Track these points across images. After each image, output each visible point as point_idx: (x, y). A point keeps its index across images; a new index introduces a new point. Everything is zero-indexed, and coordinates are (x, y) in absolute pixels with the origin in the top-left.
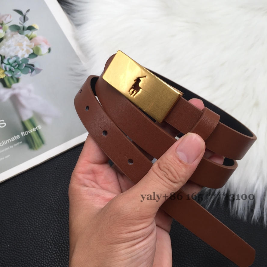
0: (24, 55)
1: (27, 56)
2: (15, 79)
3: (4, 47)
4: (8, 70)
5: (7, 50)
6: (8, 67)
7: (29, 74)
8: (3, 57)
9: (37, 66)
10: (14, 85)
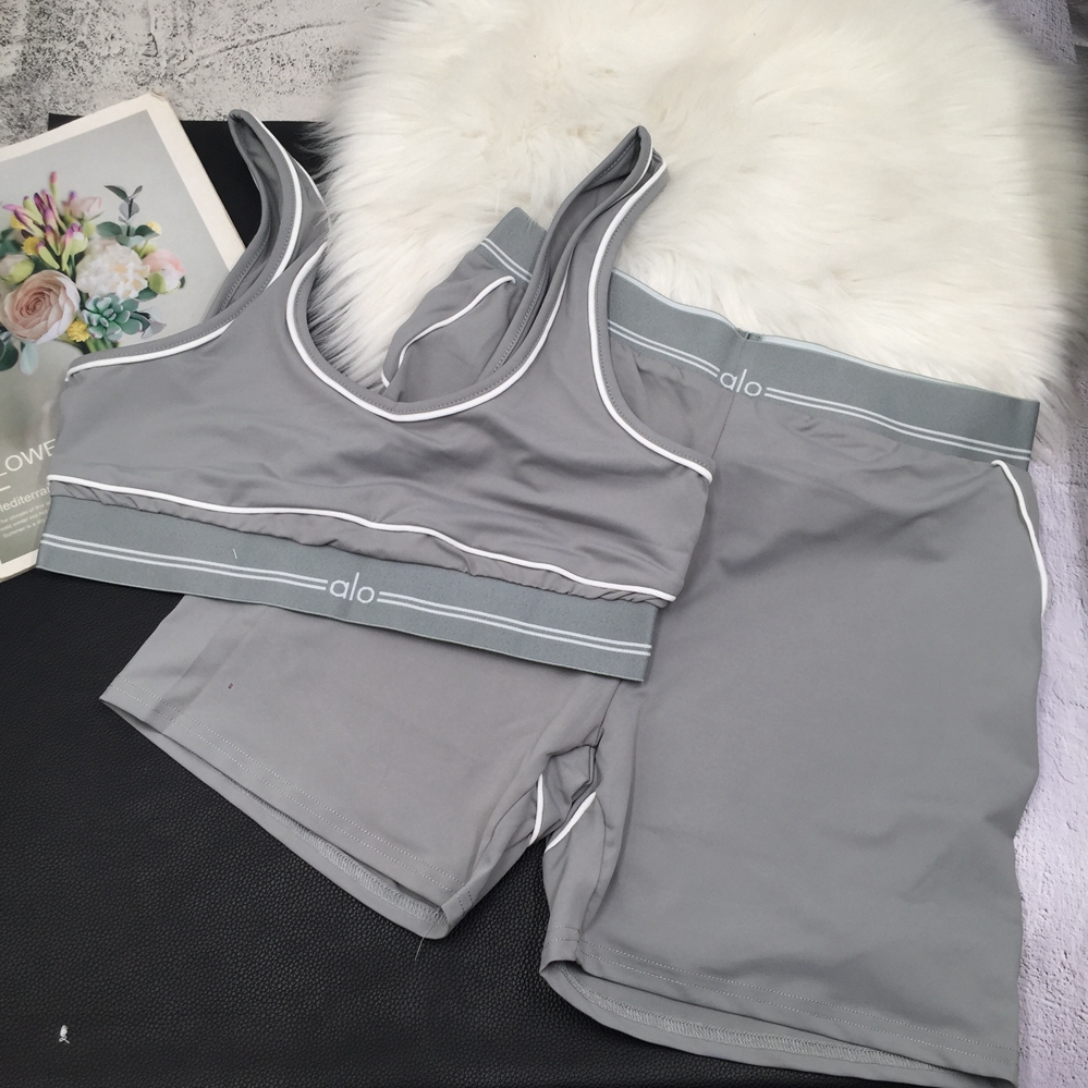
0: (130, 292)
3: (86, 273)
4: (95, 324)
5: (93, 280)
6: (95, 317)
7: (139, 334)
8: (84, 296)
9: (154, 317)
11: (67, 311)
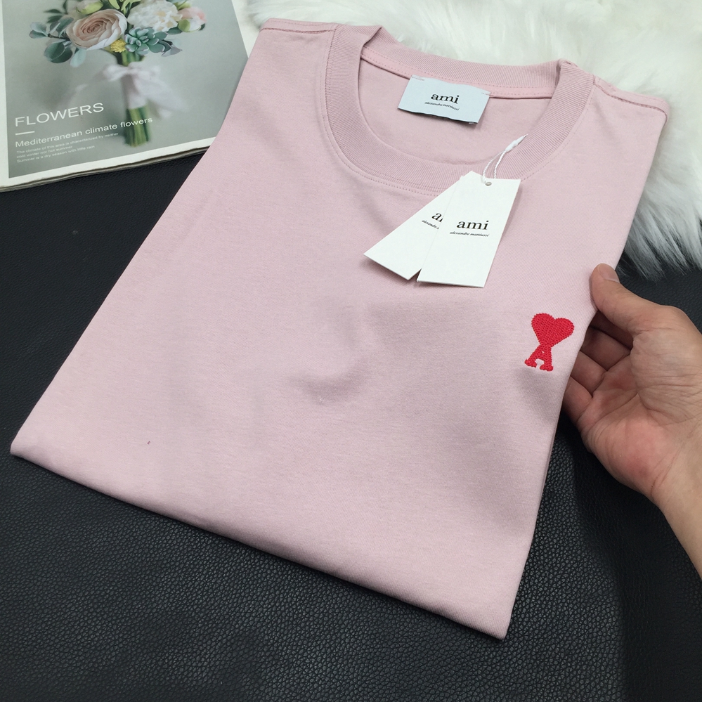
0: (163, 28)
1: (166, 29)
2: (137, 56)
3: (136, 13)
4: (132, 43)
5: (140, 18)
6: (133, 39)
7: (161, 53)
8: (130, 27)
9: (175, 44)
10: (133, 64)
11: (115, 34)
